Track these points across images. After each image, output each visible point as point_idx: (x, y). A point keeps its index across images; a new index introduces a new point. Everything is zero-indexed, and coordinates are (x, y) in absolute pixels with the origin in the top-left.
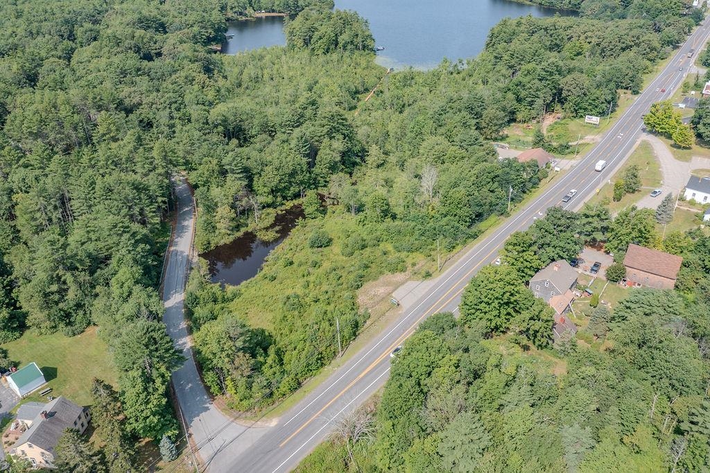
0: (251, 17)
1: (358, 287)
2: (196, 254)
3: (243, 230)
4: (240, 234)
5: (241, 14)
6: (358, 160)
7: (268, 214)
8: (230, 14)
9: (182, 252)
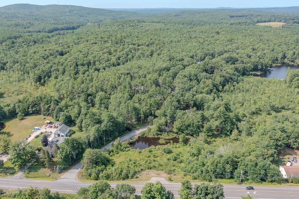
0: (296, 63)
1: (148, 169)
2: (138, 135)
3: (159, 136)
4: (156, 137)
5: (292, 61)
6: (228, 133)
7: (173, 135)
8: (286, 60)
9: (136, 133)
